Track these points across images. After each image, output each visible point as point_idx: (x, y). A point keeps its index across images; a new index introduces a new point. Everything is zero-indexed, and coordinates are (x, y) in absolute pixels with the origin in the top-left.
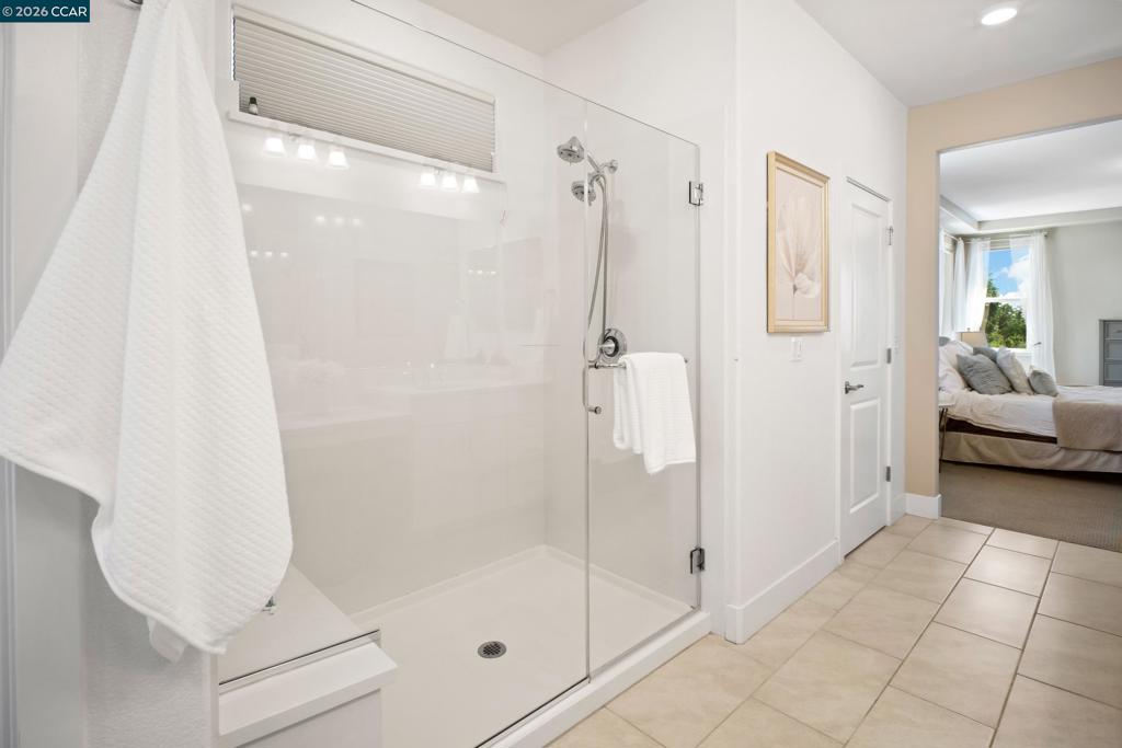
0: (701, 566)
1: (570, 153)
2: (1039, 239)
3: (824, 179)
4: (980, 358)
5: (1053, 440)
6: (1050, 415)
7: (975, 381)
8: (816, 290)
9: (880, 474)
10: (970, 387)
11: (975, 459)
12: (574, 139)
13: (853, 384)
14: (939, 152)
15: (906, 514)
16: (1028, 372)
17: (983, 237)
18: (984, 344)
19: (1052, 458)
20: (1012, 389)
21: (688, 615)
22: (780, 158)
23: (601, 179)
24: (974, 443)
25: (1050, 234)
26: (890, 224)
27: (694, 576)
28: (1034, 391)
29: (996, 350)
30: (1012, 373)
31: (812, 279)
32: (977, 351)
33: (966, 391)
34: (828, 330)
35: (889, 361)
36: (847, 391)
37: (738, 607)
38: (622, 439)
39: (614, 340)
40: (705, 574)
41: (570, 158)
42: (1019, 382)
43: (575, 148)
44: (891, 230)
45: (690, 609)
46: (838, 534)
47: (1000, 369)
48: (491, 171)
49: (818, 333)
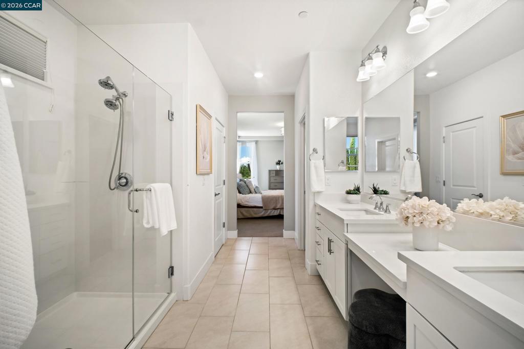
0: (172, 274)
1: (106, 84)
2: (254, 143)
3: (210, 117)
4: (242, 182)
5: (261, 207)
6: (261, 200)
7: (241, 190)
8: (209, 158)
9: (222, 225)
10: (240, 192)
11: (242, 217)
12: (108, 78)
13: (217, 193)
14: (237, 112)
15: (228, 239)
16: (254, 187)
17: (239, 141)
18: (241, 178)
19: (262, 213)
20: (251, 192)
21: (168, 297)
22: (201, 107)
23: (121, 100)
24: (242, 211)
25: (257, 142)
26: (224, 135)
27: (170, 279)
28: (256, 193)
29: (246, 180)
30: (250, 187)
31: (207, 154)
32: (241, 180)
33: (238, 194)
34: (211, 173)
35: (224, 184)
36: (216, 195)
37: (189, 286)
38: (148, 223)
39: (126, 178)
40: (173, 277)
41: (105, 86)
42: (252, 190)
43: (109, 82)
44: (225, 137)
45: (167, 295)
46: (213, 250)
47: (247, 186)
48: (43, 80)
49: (208, 174)
